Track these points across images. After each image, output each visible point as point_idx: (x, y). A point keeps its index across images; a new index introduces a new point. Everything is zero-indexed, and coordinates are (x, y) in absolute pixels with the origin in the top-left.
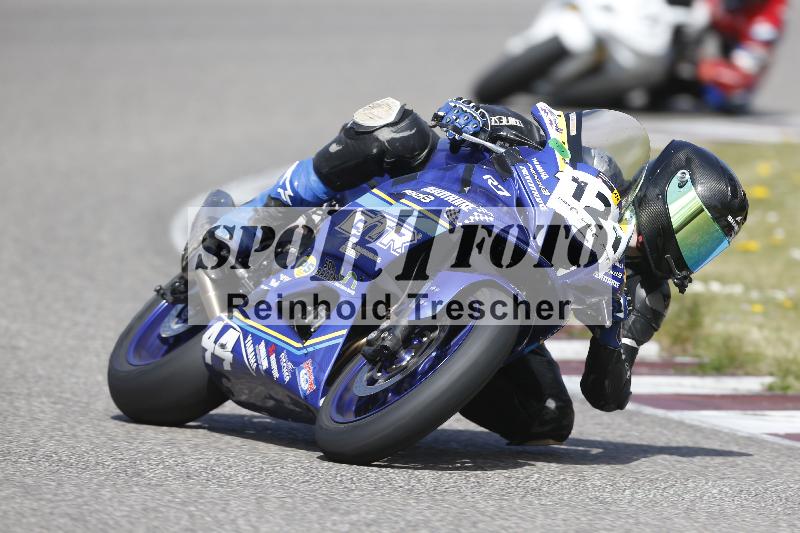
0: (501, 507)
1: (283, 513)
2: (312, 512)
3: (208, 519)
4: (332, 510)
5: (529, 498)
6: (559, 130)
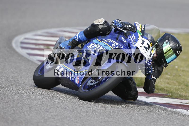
0: (87, 114)
1: (35, 111)
2: (42, 112)
3: (18, 111)
4: (47, 112)
5: (93, 113)
6: (140, 28)
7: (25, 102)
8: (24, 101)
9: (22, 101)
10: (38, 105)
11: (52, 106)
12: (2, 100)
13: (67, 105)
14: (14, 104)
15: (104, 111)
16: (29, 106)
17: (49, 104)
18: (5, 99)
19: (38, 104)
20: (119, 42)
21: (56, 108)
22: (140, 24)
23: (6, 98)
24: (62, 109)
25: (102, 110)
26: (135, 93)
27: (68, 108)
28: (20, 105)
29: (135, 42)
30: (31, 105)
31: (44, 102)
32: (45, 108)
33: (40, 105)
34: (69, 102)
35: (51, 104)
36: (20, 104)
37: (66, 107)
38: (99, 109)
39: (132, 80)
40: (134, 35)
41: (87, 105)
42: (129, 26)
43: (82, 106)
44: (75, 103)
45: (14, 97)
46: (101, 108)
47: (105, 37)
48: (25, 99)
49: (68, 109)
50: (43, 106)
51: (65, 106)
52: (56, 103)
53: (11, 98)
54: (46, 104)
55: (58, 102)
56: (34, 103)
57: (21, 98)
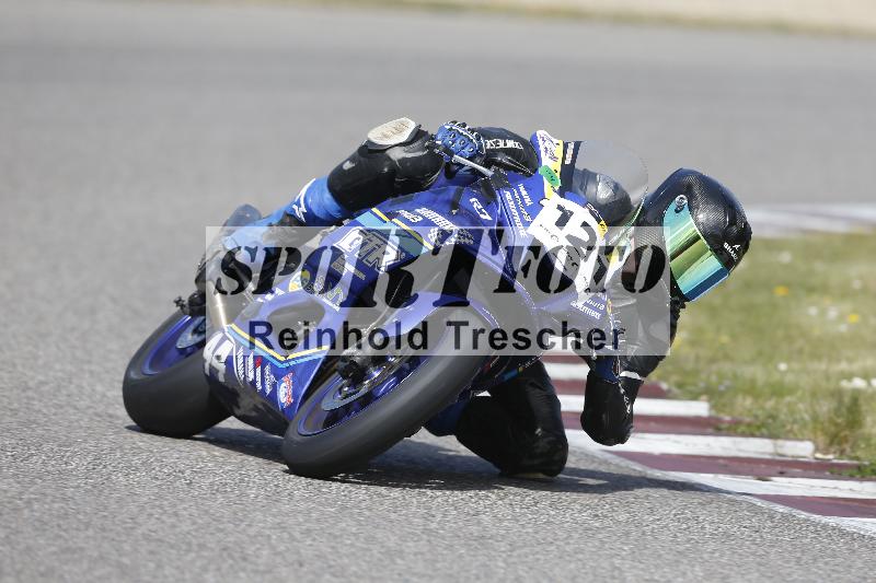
6: (554, 158)
7: (354, 568)
8: (346, 561)
9: (340, 562)
12: (245, 559)
13: (550, 574)
17: (467, 571)
18: (258, 557)
19: (414, 574)
20: (459, 218)
22: (555, 141)
23: (265, 553)
26: (549, 443)
29: (528, 219)
31: (439, 565)
34: (557, 561)
35: (474, 572)
36: (327, 576)
39: (540, 388)
40: (522, 188)
41: (642, 570)
42: (505, 145)
43: (616, 573)
44: (584, 564)
45: (300, 545)
47: (406, 201)
48: (353, 554)
52: (497, 567)
53: (288, 549)
54: (449, 572)
55: (505, 561)
56: (392, 570)
57: (333, 547)
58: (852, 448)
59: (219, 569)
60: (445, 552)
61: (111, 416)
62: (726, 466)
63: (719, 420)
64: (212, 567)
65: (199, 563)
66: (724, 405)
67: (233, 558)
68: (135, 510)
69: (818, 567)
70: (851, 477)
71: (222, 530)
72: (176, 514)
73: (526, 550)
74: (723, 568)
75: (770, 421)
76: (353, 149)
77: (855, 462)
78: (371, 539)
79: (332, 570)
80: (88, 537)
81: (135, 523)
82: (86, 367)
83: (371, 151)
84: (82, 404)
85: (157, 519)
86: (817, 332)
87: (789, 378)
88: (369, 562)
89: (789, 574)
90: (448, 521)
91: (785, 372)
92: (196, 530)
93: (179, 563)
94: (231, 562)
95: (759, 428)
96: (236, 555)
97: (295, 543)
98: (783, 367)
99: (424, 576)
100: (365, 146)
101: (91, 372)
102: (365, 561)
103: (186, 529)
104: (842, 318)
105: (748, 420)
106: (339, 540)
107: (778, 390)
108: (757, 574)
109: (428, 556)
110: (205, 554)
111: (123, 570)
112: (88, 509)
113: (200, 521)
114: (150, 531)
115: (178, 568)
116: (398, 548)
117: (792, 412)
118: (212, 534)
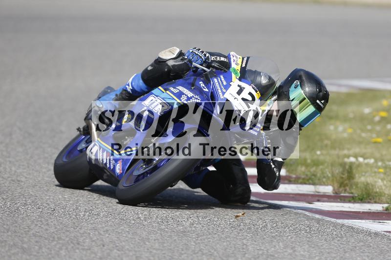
6: (237, 64)
7: (127, 247)
8: (124, 243)
9: (121, 244)
10: (154, 251)
11: (183, 250)
12: (78, 244)
13: (215, 247)
14: (103, 251)
15: (290, 254)
16: (135, 255)
17: (178, 247)
18: (84, 243)
19: (154, 249)
20: (195, 90)
21: (192, 255)
23: (87, 241)
24: (204, 256)
25: (286, 254)
27: (215, 252)
28: (116, 253)
30: (139, 251)
31: (165, 245)
32: (168, 255)
33: (157, 250)
34: (218, 242)
35: (181, 247)
36: (115, 250)
37: (213, 251)
38: (281, 251)
41: (256, 245)
42: (220, 59)
43: (244, 247)
44: (230, 243)
45: (103, 237)
46: (285, 250)
47: (173, 83)
48: (127, 240)
49: (216, 256)
50: (163, 252)
51: (211, 250)
52: (192, 245)
53: (98, 239)
54: (170, 248)
55: (194, 242)
56: (144, 247)
57: (118, 238)
58: (350, 188)
59: (67, 249)
60: (168, 239)
61: (19, 181)
62: (293, 197)
63: (290, 177)
64: (64, 248)
65: (58, 246)
66: (293, 170)
67: (73, 244)
68: (30, 223)
69: (335, 242)
70: (350, 202)
71: (68, 231)
72: (48, 224)
73: (205, 237)
74: (292, 243)
75: (313, 177)
76: (152, 61)
77: (351, 195)
78: (135, 233)
79: (118, 248)
80: (8, 236)
81: (30, 229)
82: (8, 159)
83: (160, 62)
84: (6, 176)
85: (40, 227)
86: (334, 137)
87: (322, 158)
88: (134, 244)
89: (322, 246)
90: (169, 225)
91: (320, 155)
92: (57, 231)
93: (50, 247)
94: (72, 245)
95: (308, 180)
96: (75, 242)
97: (101, 236)
98: (318, 153)
99: (159, 249)
100: (157, 59)
101: (10, 162)
102: (132, 244)
103: (52, 231)
104: (345, 130)
105: (303, 177)
106: (121, 234)
107: (316, 163)
108: (307, 246)
109: (161, 241)
110: (61, 242)
111: (24, 250)
112: (9, 223)
113: (58, 227)
114: (36, 232)
115: (48, 248)
116: (147, 237)
117: (323, 173)
118: (64, 233)
